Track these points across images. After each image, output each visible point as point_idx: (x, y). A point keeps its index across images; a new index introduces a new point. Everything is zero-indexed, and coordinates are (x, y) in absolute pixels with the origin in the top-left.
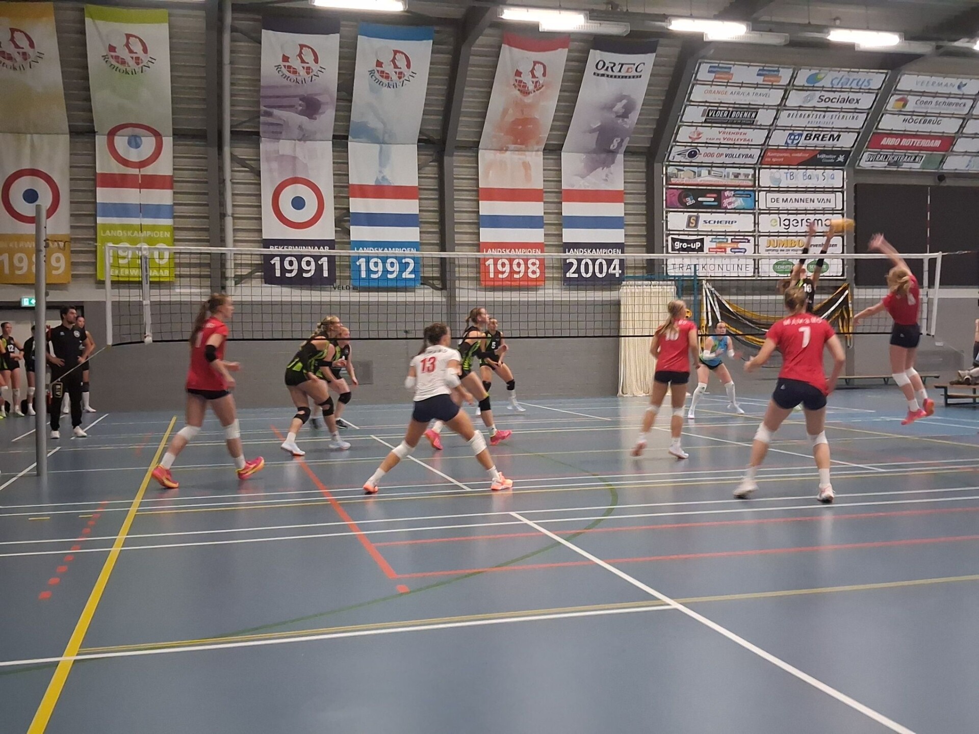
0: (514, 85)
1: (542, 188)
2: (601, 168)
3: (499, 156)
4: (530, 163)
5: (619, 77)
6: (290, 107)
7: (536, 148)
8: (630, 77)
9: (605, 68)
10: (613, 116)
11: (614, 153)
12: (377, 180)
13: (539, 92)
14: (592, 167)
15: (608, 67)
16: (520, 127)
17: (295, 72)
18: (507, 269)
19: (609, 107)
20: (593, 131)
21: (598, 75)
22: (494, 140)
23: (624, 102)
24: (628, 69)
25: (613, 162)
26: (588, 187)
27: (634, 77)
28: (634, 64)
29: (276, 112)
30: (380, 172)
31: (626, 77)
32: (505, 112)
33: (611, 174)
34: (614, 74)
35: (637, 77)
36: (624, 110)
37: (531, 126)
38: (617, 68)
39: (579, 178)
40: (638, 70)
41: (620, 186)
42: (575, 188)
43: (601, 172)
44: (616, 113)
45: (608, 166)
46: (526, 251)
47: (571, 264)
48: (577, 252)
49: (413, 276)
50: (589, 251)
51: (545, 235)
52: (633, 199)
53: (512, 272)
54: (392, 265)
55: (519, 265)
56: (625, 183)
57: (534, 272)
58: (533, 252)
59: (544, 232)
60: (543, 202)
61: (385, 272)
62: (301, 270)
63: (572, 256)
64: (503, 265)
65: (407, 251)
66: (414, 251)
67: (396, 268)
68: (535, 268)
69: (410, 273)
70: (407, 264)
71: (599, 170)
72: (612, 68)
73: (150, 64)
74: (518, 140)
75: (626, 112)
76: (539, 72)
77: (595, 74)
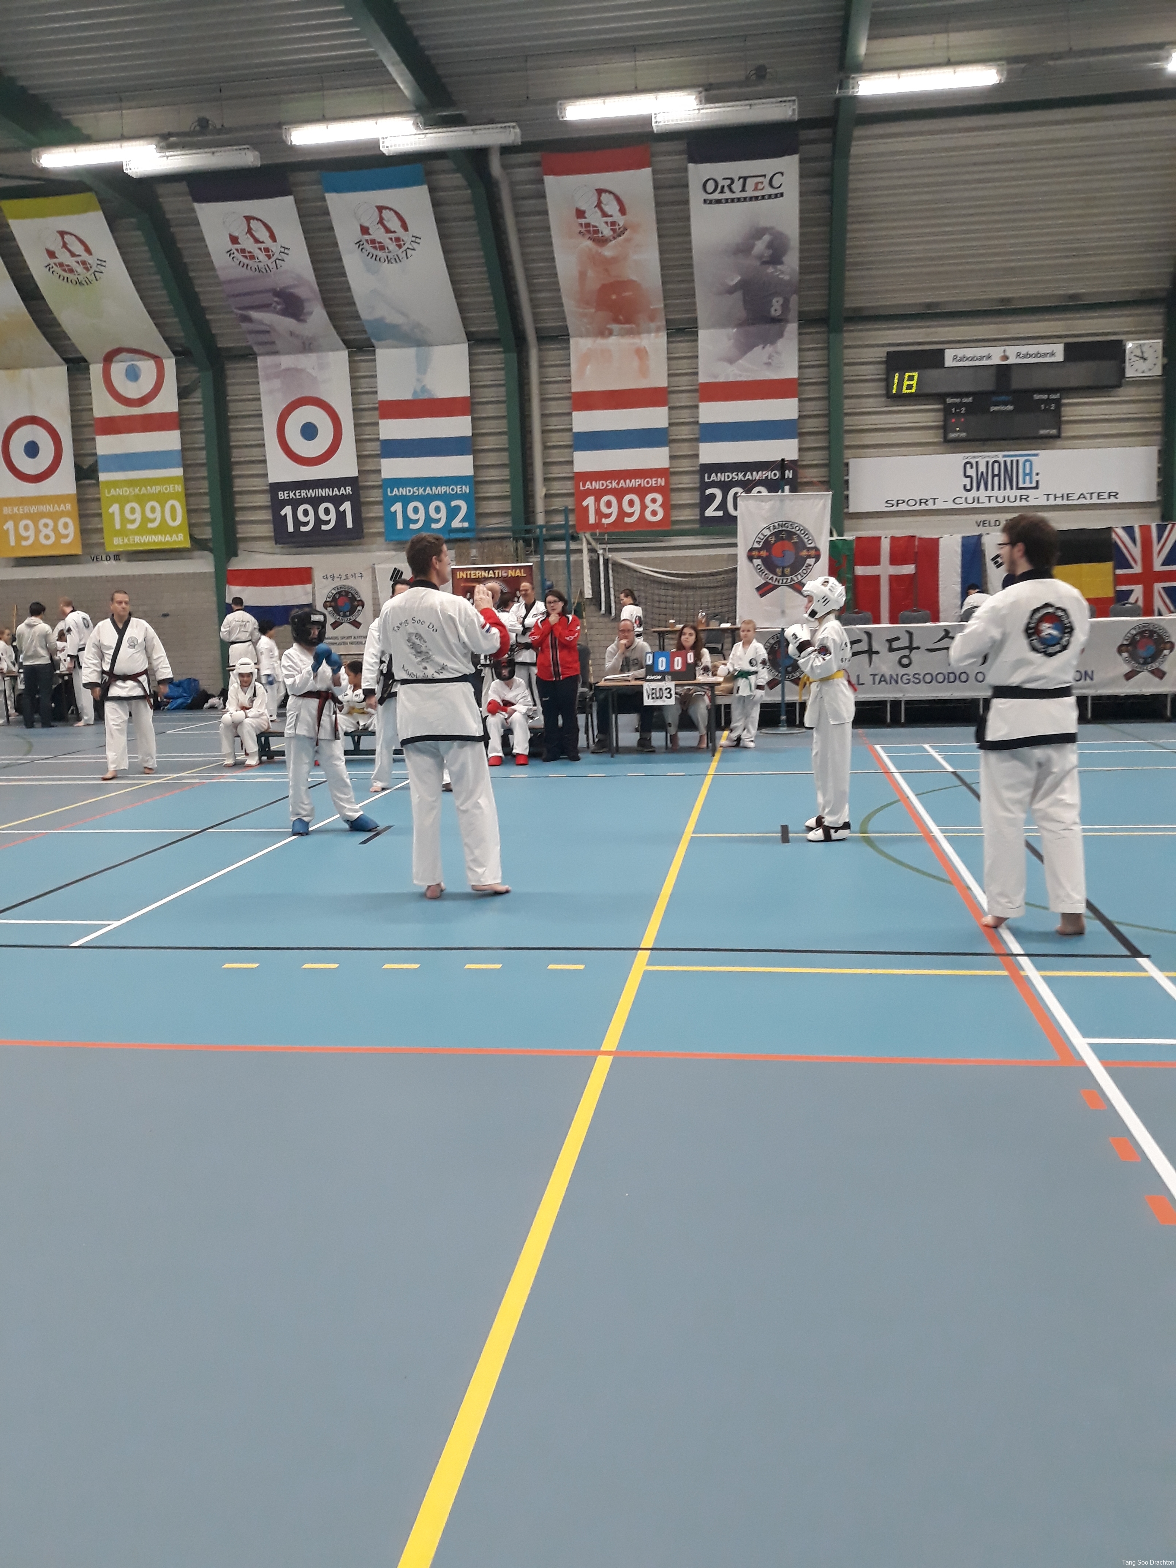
0: (580, 233)
1: (666, 385)
2: (761, 346)
3: (600, 341)
4: (648, 349)
5: (745, 199)
6: (264, 307)
7: (653, 325)
8: (763, 197)
9: (719, 190)
10: (758, 263)
11: (780, 321)
12: (415, 392)
13: (620, 238)
14: (745, 347)
15: (723, 187)
16: (614, 297)
17: (252, 257)
18: (614, 510)
19: (743, 249)
20: (731, 291)
21: (711, 202)
22: (585, 320)
23: (767, 238)
24: (757, 184)
25: (780, 335)
26: (740, 376)
27: (770, 196)
28: (765, 176)
29: (255, 315)
30: (418, 380)
31: (757, 198)
32: (582, 275)
33: (777, 353)
34: (733, 196)
36: (771, 251)
37: (631, 293)
38: (737, 186)
39: (726, 364)
40: (774, 184)
41: (792, 372)
43: (760, 353)
44: (760, 257)
45: (773, 342)
46: (643, 482)
47: (713, 497)
48: (722, 477)
49: (466, 525)
50: (741, 476)
51: (672, 457)
52: (811, 392)
53: (622, 514)
54: (438, 510)
55: (631, 503)
56: (800, 367)
57: (654, 513)
58: (653, 482)
59: (670, 452)
60: (666, 408)
61: (429, 520)
62: (319, 522)
63: (713, 484)
64: (609, 504)
65: (458, 489)
66: (466, 489)
67: (443, 515)
68: (656, 507)
69: (462, 521)
70: (458, 508)
71: (758, 350)
72: (729, 187)
73: (102, 269)
74: (621, 317)
75: (775, 256)
76: (612, 207)
77: (705, 201)
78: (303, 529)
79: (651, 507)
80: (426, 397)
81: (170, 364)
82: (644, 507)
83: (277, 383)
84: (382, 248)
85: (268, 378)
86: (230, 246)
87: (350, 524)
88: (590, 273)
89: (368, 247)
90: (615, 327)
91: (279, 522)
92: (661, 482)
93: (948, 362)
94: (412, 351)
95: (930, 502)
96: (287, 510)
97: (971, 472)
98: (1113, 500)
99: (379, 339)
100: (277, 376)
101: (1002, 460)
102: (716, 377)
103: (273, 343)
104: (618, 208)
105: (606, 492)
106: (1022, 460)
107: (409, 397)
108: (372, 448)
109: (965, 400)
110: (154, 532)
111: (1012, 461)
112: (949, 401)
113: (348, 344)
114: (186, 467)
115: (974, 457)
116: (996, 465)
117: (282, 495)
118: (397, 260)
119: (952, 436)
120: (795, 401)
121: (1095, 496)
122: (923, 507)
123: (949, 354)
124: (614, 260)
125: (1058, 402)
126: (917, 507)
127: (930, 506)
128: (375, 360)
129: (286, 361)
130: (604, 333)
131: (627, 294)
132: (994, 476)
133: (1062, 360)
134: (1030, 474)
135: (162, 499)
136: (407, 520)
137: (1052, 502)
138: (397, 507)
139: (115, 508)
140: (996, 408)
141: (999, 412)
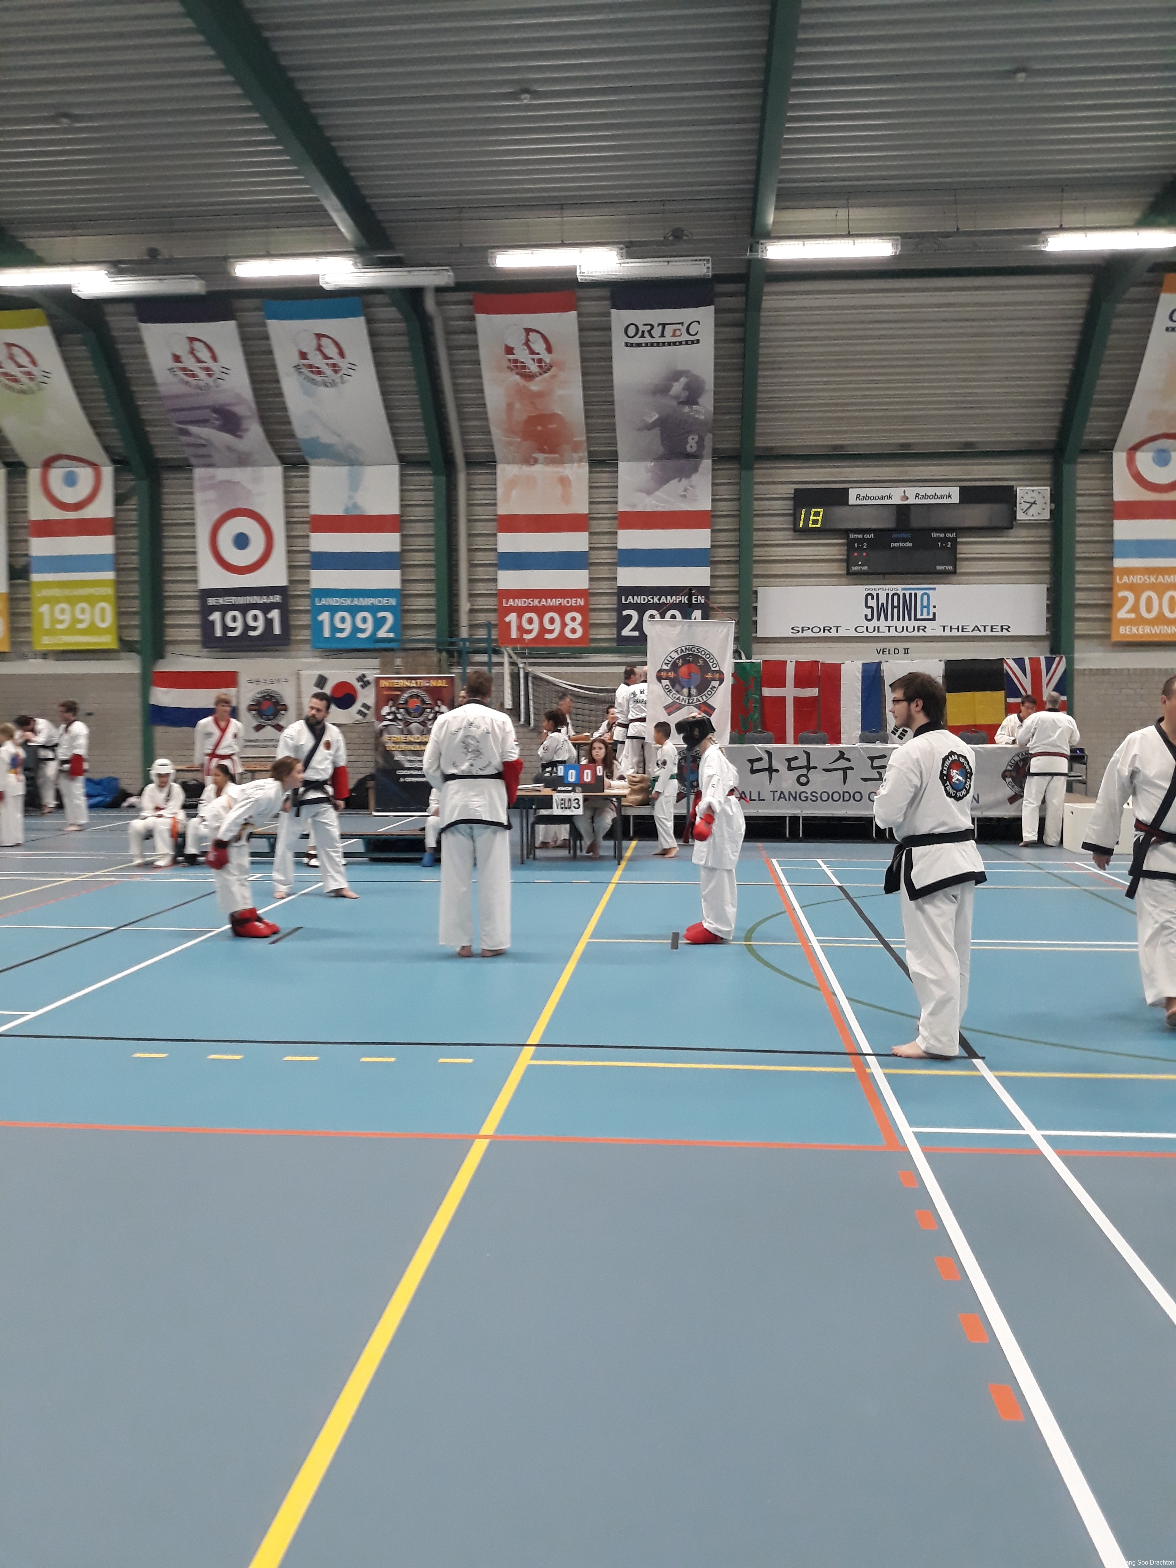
0: (508, 368)
1: (587, 512)
2: (677, 479)
3: (526, 469)
4: (570, 477)
5: (664, 344)
6: (202, 422)
7: (576, 456)
8: (680, 343)
9: (640, 334)
10: (675, 403)
11: (696, 456)
12: (347, 509)
13: (546, 375)
14: (662, 480)
15: (643, 332)
16: (539, 428)
17: (194, 376)
18: (535, 626)
19: (662, 390)
20: (650, 427)
21: (632, 345)
22: (511, 448)
23: (683, 380)
24: (675, 330)
25: (695, 470)
26: (657, 506)
27: (687, 343)
28: (682, 324)
29: (193, 429)
30: (351, 497)
31: (674, 344)
32: (510, 406)
33: (691, 486)
34: (652, 340)
35: (693, 342)
36: (687, 393)
37: (555, 426)
38: (657, 332)
39: (644, 495)
40: (691, 332)
41: (705, 505)
42: (639, 509)
43: (676, 485)
44: (676, 397)
45: (688, 476)
46: (563, 602)
47: (630, 617)
48: (638, 600)
49: (391, 635)
50: (656, 600)
51: (591, 579)
52: (723, 524)
53: (543, 630)
54: (364, 620)
55: (552, 621)
56: (713, 500)
57: (574, 631)
58: (573, 602)
59: (590, 573)
60: (587, 533)
61: (356, 629)
62: (247, 628)
63: (630, 606)
64: (530, 621)
65: (384, 601)
66: (393, 602)
67: (369, 626)
68: (576, 625)
69: (388, 632)
70: (384, 619)
71: (674, 483)
72: (649, 332)
73: (46, 379)
74: (545, 447)
75: (692, 396)
76: (539, 345)
77: (627, 344)
78: (231, 634)
79: (571, 625)
80: (357, 513)
81: (108, 472)
82: (564, 625)
83: (211, 494)
84: (319, 373)
85: (205, 488)
86: (172, 364)
87: (277, 631)
88: (517, 406)
89: (305, 371)
90: (540, 456)
91: (207, 626)
92: (581, 602)
93: (852, 500)
94: (344, 471)
95: (834, 630)
96: (216, 616)
97: (871, 603)
98: (1005, 633)
99: (313, 458)
100: (212, 487)
101: (901, 593)
102: (634, 506)
103: (210, 456)
104: (545, 346)
105: (529, 609)
106: (919, 593)
107: (340, 512)
108: (303, 560)
109: (867, 536)
110: (84, 632)
111: (910, 594)
112: (852, 536)
113: (283, 460)
114: (118, 570)
116: (896, 597)
117: (212, 601)
118: (333, 384)
119: (855, 569)
120: (708, 532)
121: (988, 629)
122: (827, 634)
123: (853, 494)
124: (540, 395)
125: (954, 541)
126: (821, 634)
127: (834, 633)
128: (307, 477)
129: (222, 474)
130: (529, 461)
131: (550, 426)
132: (893, 607)
133: (958, 501)
134: (928, 607)
135: (92, 600)
136: (334, 629)
137: (947, 633)
138: (325, 617)
139: (45, 609)
140: (896, 545)
141: (899, 548)
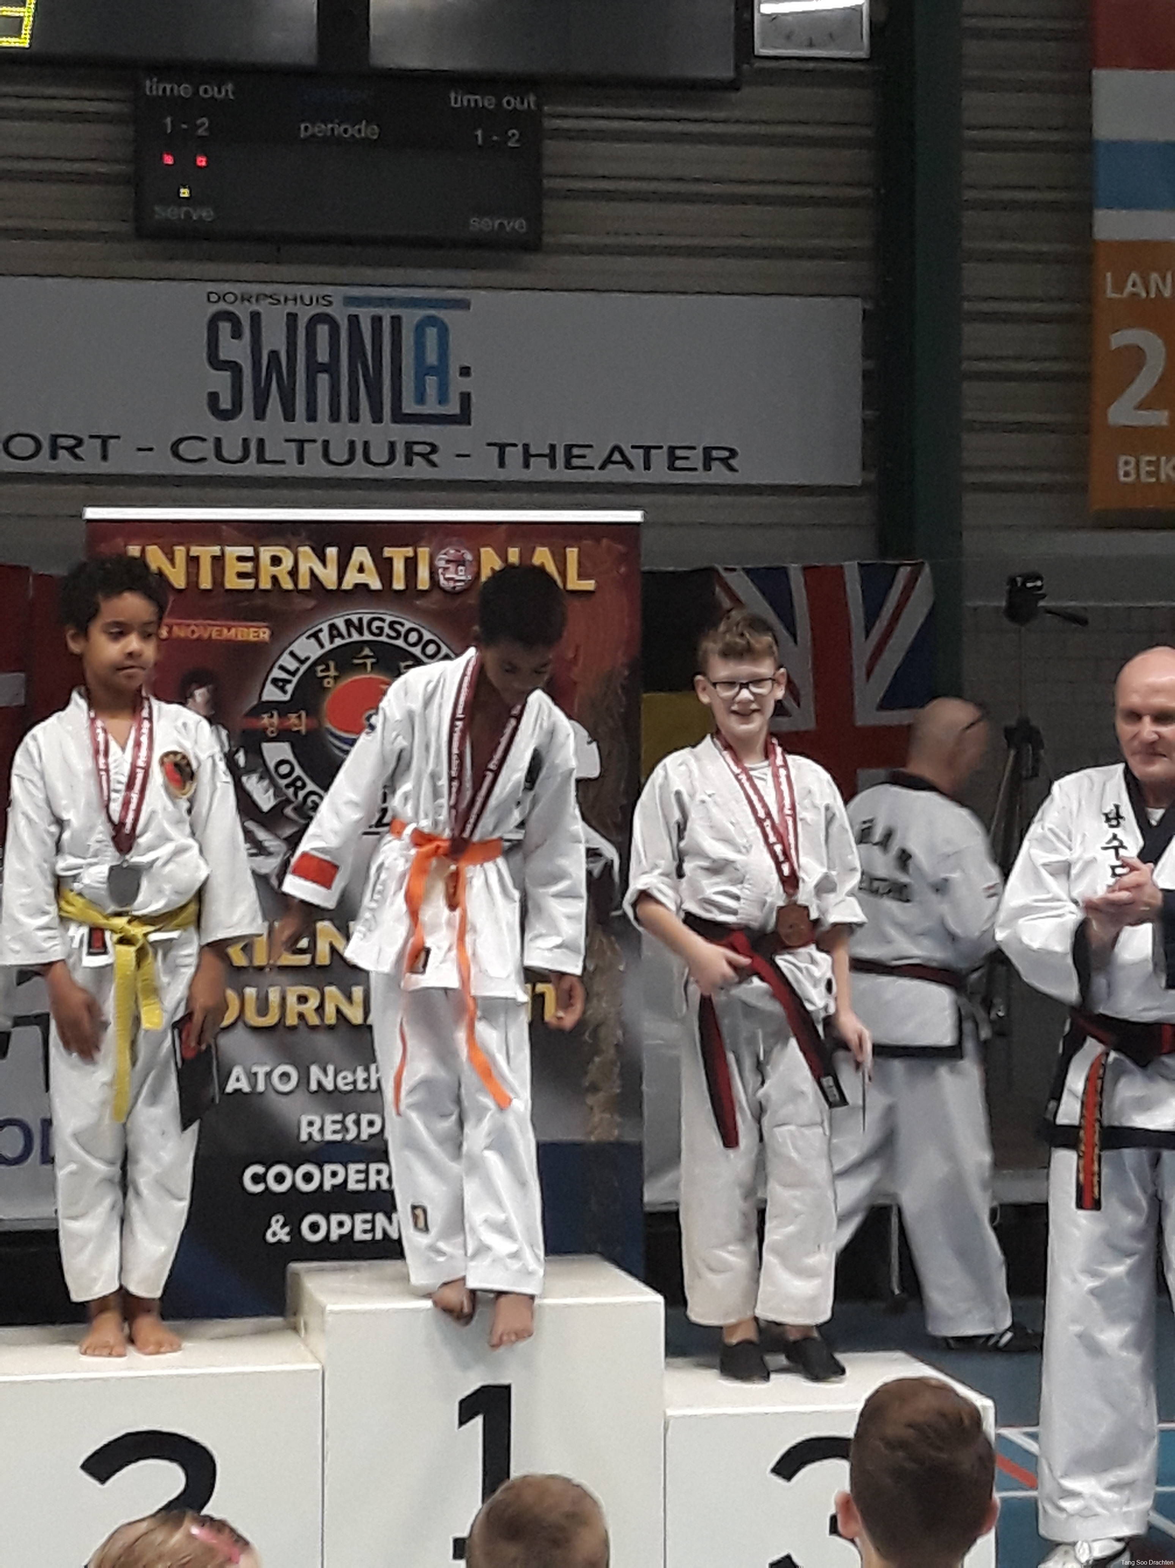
95: (90, 449)
97: (234, 349)
101: (340, 313)
106: (409, 317)
109: (212, 91)
111: (377, 321)
112: (153, 89)
115: (245, 298)
116: (323, 330)
119: (164, 214)
125: (532, 127)
127: (90, 462)
132: (313, 367)
134: (441, 370)
140: (320, 129)
141: (331, 140)
